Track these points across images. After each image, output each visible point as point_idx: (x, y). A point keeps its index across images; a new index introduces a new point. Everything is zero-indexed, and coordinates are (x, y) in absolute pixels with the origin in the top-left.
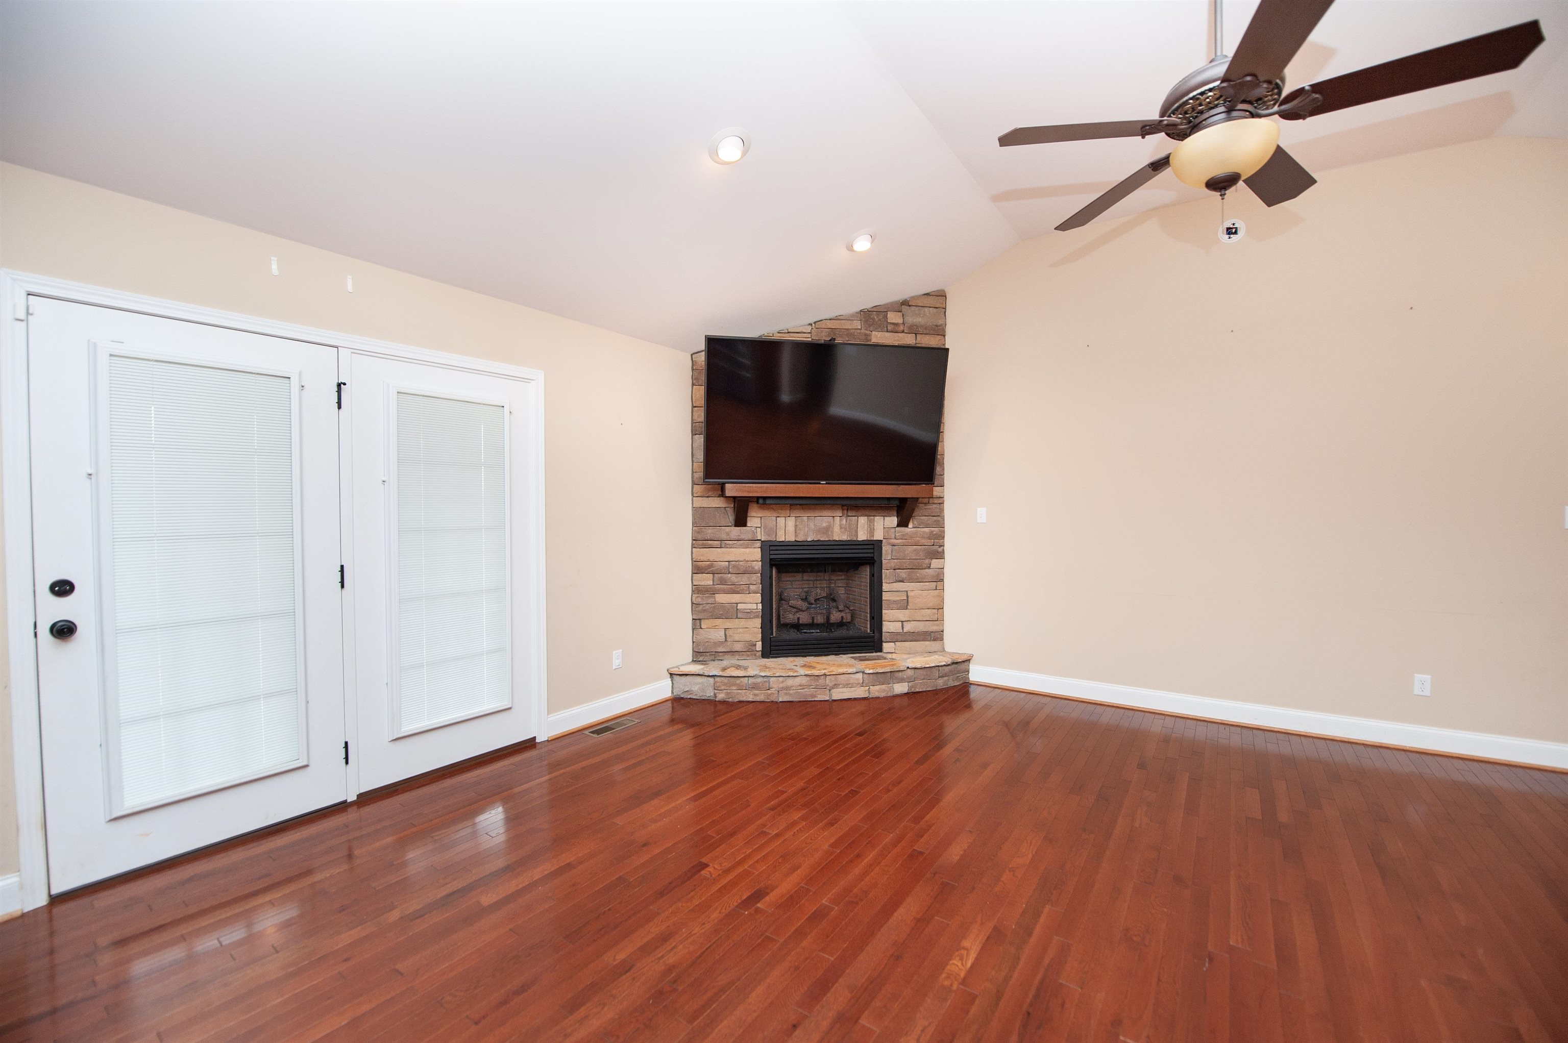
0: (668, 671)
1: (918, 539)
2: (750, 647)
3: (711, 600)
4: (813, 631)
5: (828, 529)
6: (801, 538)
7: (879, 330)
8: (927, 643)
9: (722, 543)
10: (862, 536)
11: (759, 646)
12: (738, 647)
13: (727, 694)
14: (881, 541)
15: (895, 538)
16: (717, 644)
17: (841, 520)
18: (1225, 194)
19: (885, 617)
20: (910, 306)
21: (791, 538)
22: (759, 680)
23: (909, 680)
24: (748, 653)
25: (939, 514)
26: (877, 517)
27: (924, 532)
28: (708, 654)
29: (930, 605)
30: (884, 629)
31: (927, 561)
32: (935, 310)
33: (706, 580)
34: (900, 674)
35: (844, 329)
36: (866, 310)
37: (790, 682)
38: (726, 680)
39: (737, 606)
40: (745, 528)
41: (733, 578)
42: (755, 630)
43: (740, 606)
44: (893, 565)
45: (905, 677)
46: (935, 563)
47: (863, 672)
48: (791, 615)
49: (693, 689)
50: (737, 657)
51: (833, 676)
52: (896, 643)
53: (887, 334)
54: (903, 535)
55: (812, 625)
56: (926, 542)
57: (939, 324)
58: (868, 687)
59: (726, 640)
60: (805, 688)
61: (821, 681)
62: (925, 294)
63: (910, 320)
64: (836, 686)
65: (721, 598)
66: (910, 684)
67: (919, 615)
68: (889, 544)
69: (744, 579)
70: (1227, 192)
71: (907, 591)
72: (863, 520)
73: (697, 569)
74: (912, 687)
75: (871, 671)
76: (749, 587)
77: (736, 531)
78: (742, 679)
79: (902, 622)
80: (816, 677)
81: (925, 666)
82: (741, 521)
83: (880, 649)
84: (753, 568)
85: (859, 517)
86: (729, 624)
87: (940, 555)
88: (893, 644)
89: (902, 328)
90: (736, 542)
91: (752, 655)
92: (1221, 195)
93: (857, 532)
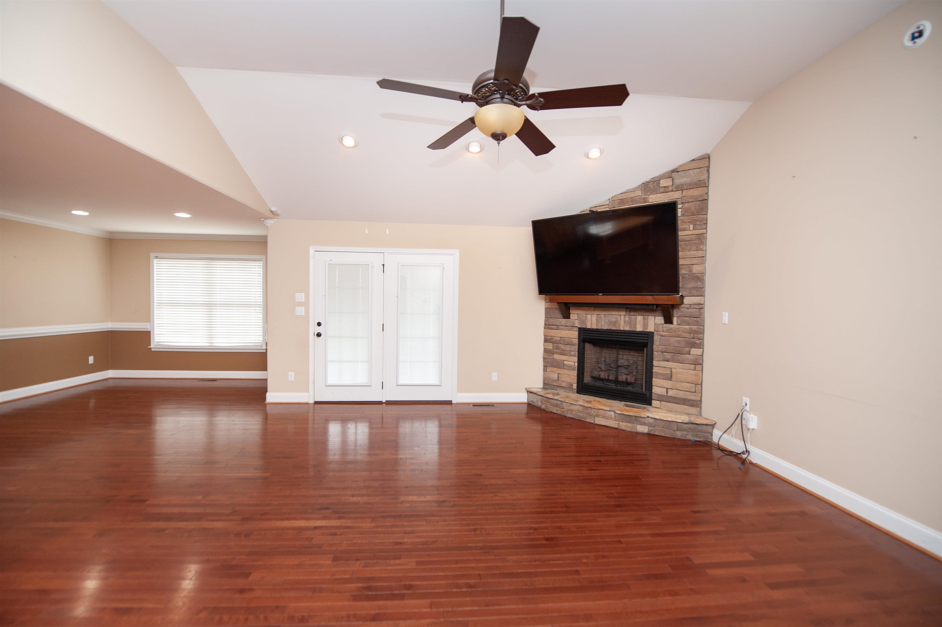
0: (526, 388)
1: (680, 333)
2: (570, 386)
3: (551, 357)
4: (611, 384)
5: (615, 323)
6: (599, 327)
7: (654, 193)
8: (686, 407)
9: (558, 327)
10: (639, 328)
11: (575, 386)
12: (564, 384)
13: (546, 406)
14: (653, 333)
15: (663, 331)
16: (554, 381)
17: (624, 318)
18: (499, 143)
19: (654, 383)
20: (678, 172)
21: (594, 327)
22: (559, 402)
23: (649, 425)
24: (569, 389)
25: (698, 316)
26: (650, 317)
27: (685, 328)
28: (549, 385)
29: (688, 381)
30: (653, 391)
31: (687, 349)
32: (698, 170)
33: (550, 346)
34: (643, 420)
35: (630, 198)
36: (646, 182)
37: (573, 407)
38: (545, 399)
39: (564, 362)
40: (569, 319)
41: (563, 347)
42: (573, 377)
43: (565, 362)
44: (660, 349)
45: (647, 422)
46: (694, 351)
47: (615, 412)
48: (596, 372)
49: (534, 400)
50: (563, 390)
51: (596, 410)
52: (662, 402)
53: (659, 195)
54: (668, 329)
55: (609, 380)
56: (687, 335)
57: (702, 179)
58: (618, 422)
59: (558, 380)
60: (581, 413)
62: (691, 161)
63: (678, 181)
64: (598, 416)
65: (557, 357)
66: (650, 428)
67: (679, 386)
68: (659, 335)
69: (568, 348)
71: (671, 368)
72: (640, 318)
73: (546, 340)
74: (651, 430)
75: (619, 412)
76: (570, 353)
77: (564, 321)
78: (552, 400)
79: (667, 389)
80: (586, 408)
81: (663, 419)
82: (567, 316)
83: (650, 404)
84: (572, 342)
85: (637, 316)
86: (560, 371)
87: (700, 346)
88: (659, 402)
89: (670, 189)
90: (564, 327)
91: (571, 390)
93: (635, 325)
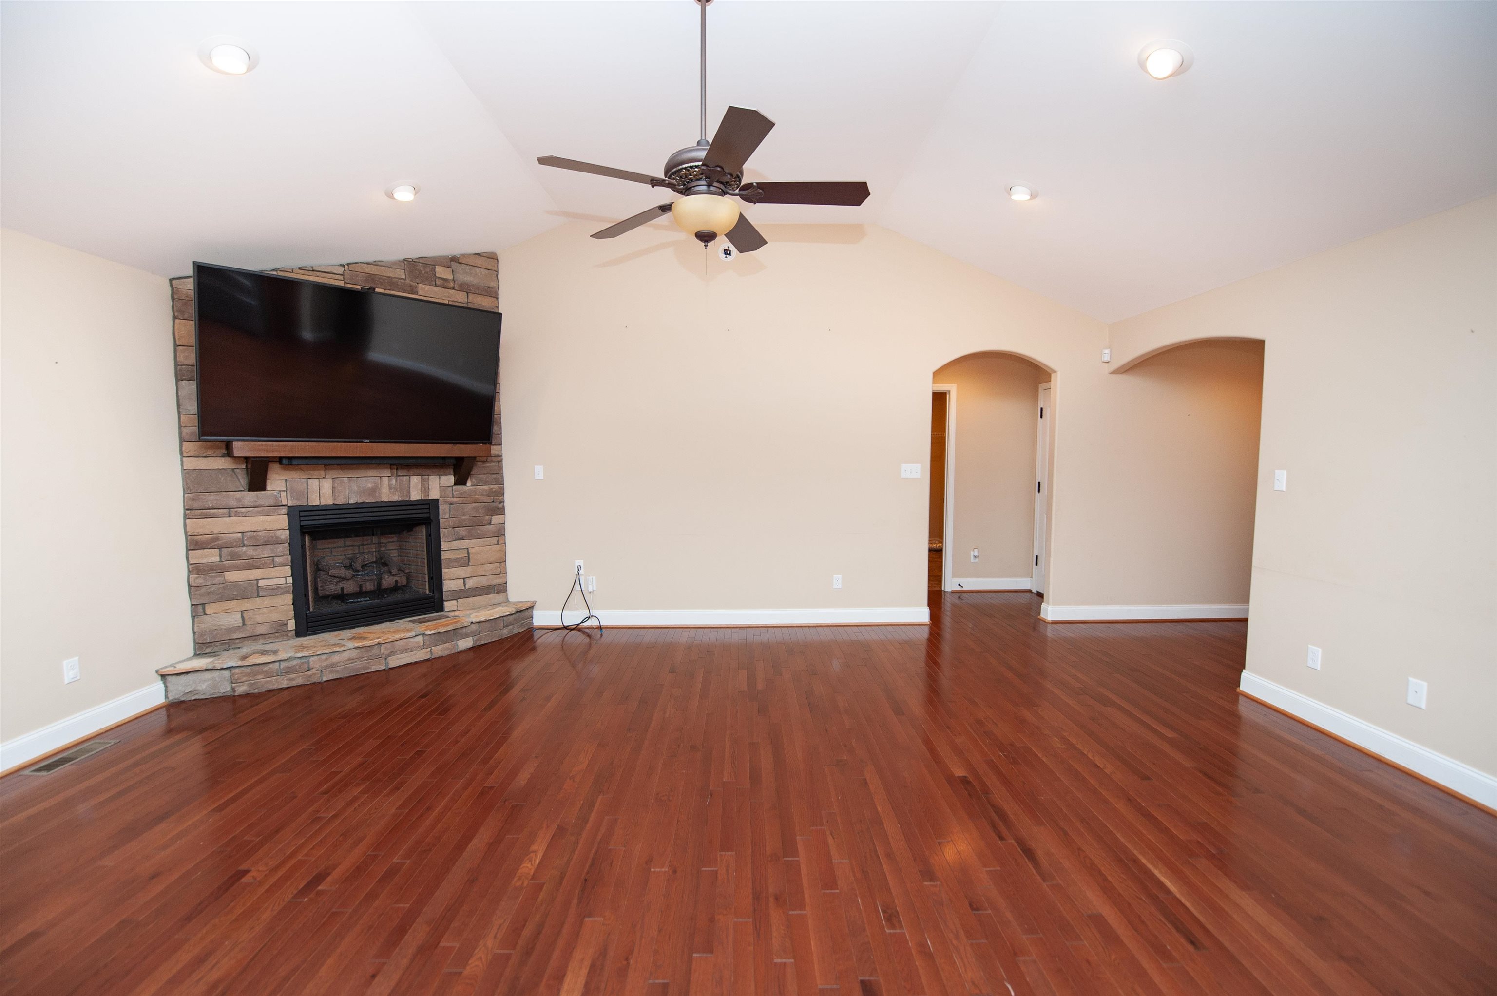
0: (157, 672)
1: (477, 496)
2: (279, 628)
3: (218, 580)
4: (362, 600)
5: (374, 490)
6: (340, 501)
7: (427, 283)
8: (491, 596)
9: (230, 511)
10: (416, 495)
11: (292, 624)
12: (261, 630)
13: (251, 685)
14: (437, 501)
15: (453, 497)
16: (230, 630)
17: (390, 481)
18: (707, 246)
19: (444, 576)
20: (460, 263)
21: (328, 501)
22: (295, 662)
23: (473, 634)
24: (277, 635)
25: (498, 472)
26: (432, 476)
27: (484, 489)
28: (218, 644)
29: (492, 560)
30: (445, 588)
31: (487, 518)
32: (487, 271)
33: (211, 557)
34: (464, 630)
35: (386, 277)
36: (411, 260)
37: (336, 658)
38: (248, 670)
39: (258, 583)
40: (263, 492)
41: (251, 551)
42: (285, 607)
43: (261, 583)
44: (451, 524)
45: (469, 632)
46: (496, 519)
47: (424, 635)
48: (332, 585)
49: (199, 688)
50: (261, 641)
51: (388, 644)
52: (458, 600)
53: (436, 289)
54: (461, 494)
55: (360, 593)
56: (485, 499)
57: (491, 286)
58: (430, 649)
59: (244, 624)
60: (356, 662)
61: (375, 651)
62: (475, 254)
63: (461, 278)
64: (393, 653)
65: (232, 576)
66: (475, 638)
67: (481, 570)
68: (446, 502)
69: (266, 552)
70: (708, 244)
71: (468, 548)
72: (415, 480)
73: (194, 544)
74: (476, 641)
75: (432, 632)
76: (273, 560)
77: (251, 497)
78: (271, 666)
79: (464, 579)
80: (369, 648)
81: (490, 619)
82: (257, 483)
83: (441, 609)
84: (277, 538)
85: (411, 477)
86: (246, 605)
87: (501, 511)
88: (455, 601)
89: (452, 285)
90: (251, 509)
91: (282, 636)
92: (705, 245)
93: (409, 492)
